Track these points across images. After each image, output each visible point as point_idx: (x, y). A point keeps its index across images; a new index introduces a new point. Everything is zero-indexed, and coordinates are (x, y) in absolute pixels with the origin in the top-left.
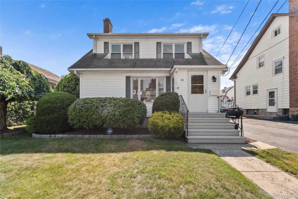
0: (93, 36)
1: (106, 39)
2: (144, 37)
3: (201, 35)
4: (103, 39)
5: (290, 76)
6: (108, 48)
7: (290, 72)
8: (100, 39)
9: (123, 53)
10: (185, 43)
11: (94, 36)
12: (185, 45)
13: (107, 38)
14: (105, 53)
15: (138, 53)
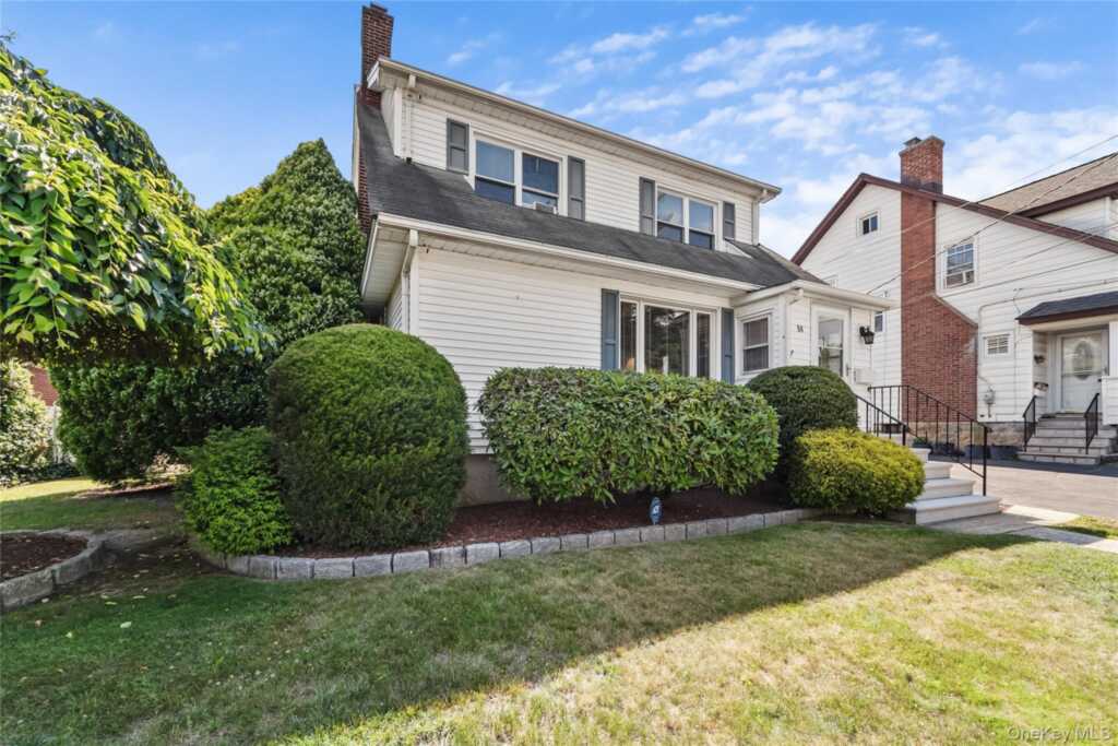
0: (406, 76)
1: (458, 110)
2: (607, 147)
3: (762, 190)
4: (441, 105)
5: (903, 342)
6: (465, 151)
7: (903, 332)
8: (430, 101)
9: (524, 190)
10: (717, 204)
11: (412, 79)
12: (715, 209)
13: (463, 107)
14: (450, 168)
15: (582, 201)
